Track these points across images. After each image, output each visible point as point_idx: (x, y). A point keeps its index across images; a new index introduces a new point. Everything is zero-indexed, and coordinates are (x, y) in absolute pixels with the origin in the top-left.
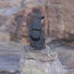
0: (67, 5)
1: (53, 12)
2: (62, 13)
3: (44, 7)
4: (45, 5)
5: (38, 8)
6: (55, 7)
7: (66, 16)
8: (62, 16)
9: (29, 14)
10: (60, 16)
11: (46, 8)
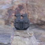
0: (39, 3)
1: (31, 7)
2: (36, 8)
3: (25, 5)
4: (26, 3)
5: (22, 5)
6: (32, 5)
7: (39, 9)
8: (36, 10)
9: (16, 9)
10: (35, 10)
11: (27, 5)
